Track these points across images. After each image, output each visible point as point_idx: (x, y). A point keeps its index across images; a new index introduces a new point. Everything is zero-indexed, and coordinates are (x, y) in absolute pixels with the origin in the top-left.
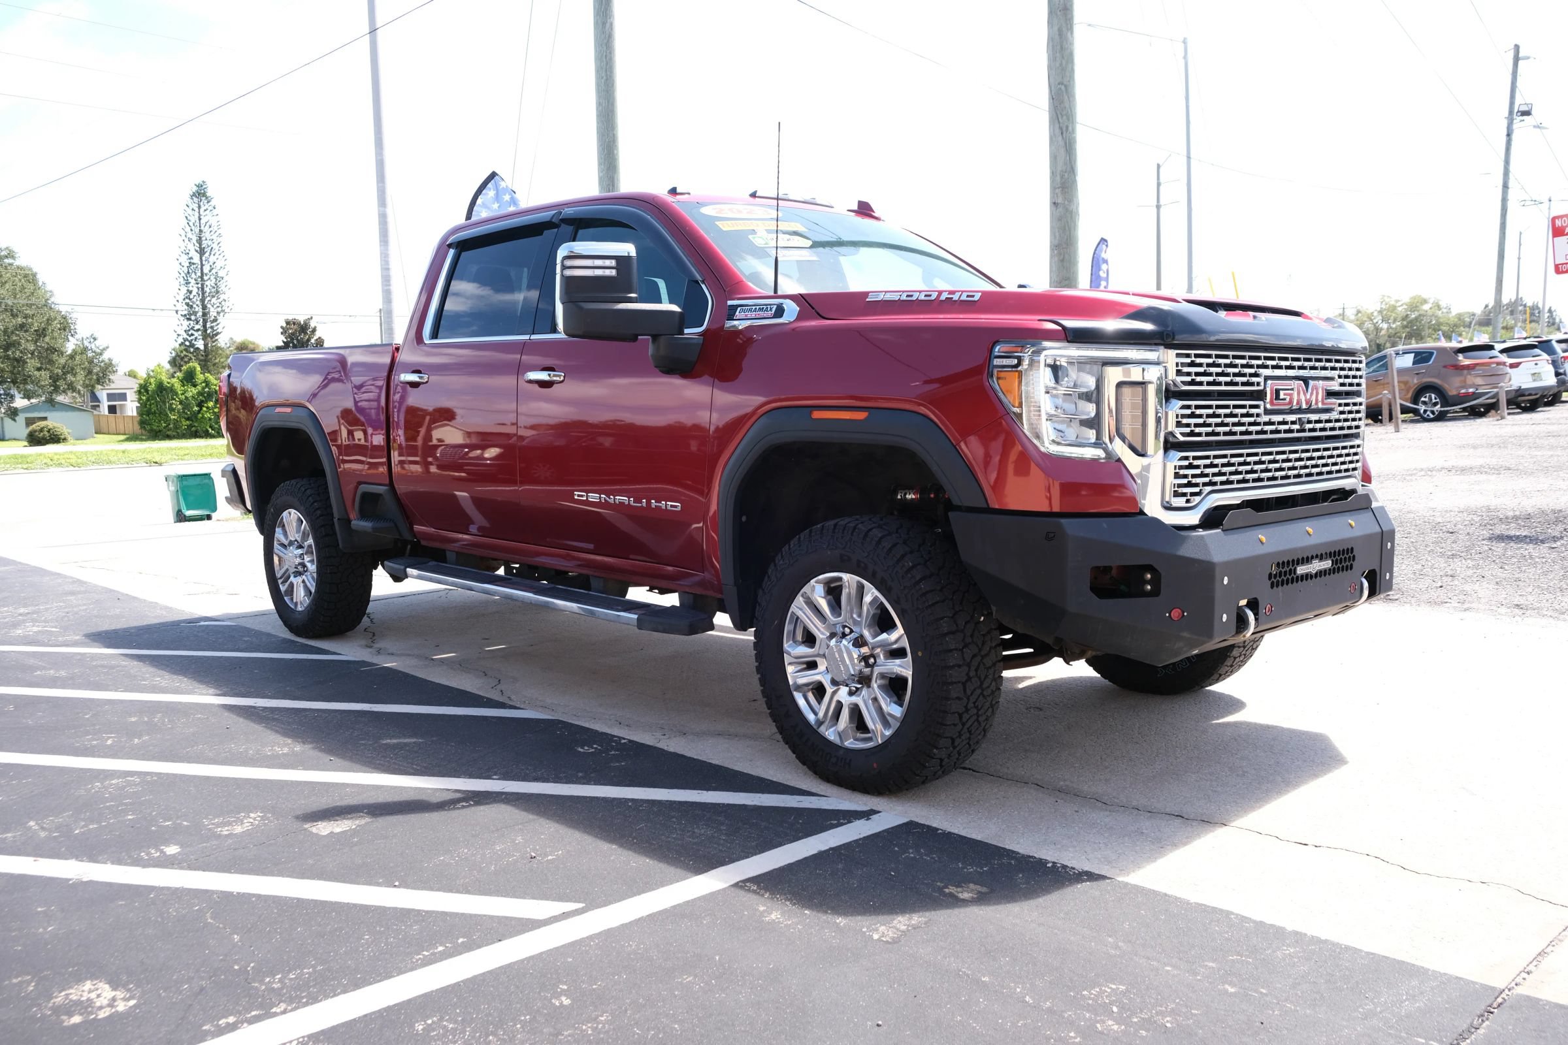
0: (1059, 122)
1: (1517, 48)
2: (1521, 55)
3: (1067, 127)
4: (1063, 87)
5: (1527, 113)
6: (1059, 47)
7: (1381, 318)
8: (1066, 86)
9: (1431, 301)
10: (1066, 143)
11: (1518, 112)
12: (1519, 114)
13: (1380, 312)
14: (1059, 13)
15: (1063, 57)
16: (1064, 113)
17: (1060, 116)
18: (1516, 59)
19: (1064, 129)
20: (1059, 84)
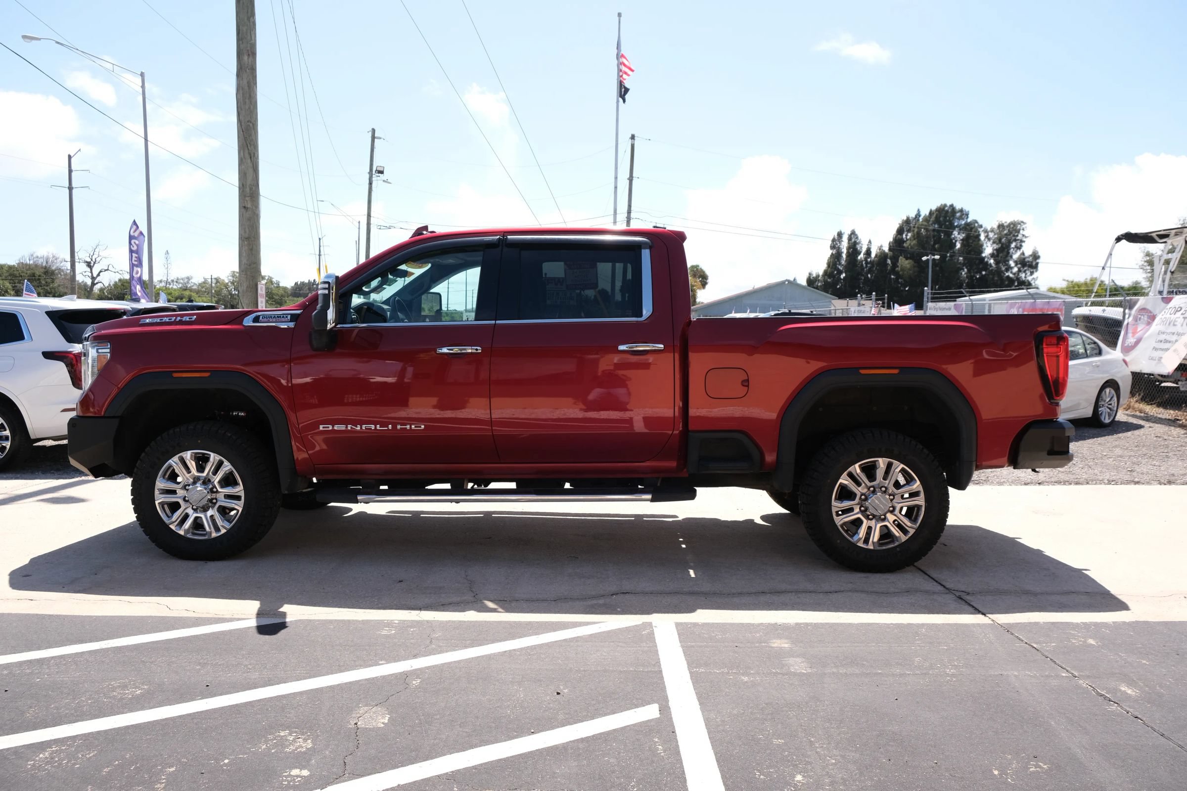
0: (248, 149)
1: (374, 131)
2: (376, 135)
3: (254, 154)
4: (251, 125)
5: (381, 172)
6: (248, 95)
7: (233, 287)
8: (253, 125)
9: (267, 278)
10: (253, 164)
11: (376, 170)
12: (377, 172)
13: (233, 283)
14: (248, 71)
15: (251, 103)
16: (252, 143)
17: (249, 145)
18: (373, 138)
19: (252, 155)
20: (248, 122)
